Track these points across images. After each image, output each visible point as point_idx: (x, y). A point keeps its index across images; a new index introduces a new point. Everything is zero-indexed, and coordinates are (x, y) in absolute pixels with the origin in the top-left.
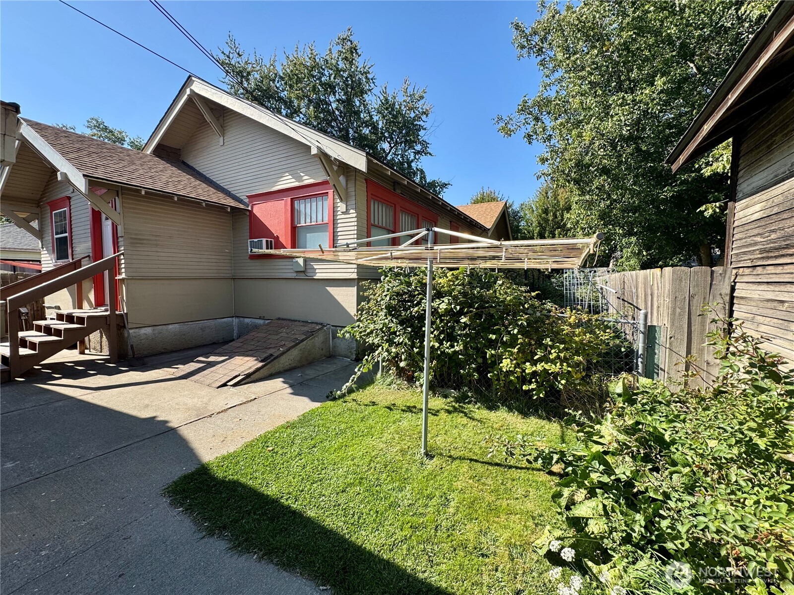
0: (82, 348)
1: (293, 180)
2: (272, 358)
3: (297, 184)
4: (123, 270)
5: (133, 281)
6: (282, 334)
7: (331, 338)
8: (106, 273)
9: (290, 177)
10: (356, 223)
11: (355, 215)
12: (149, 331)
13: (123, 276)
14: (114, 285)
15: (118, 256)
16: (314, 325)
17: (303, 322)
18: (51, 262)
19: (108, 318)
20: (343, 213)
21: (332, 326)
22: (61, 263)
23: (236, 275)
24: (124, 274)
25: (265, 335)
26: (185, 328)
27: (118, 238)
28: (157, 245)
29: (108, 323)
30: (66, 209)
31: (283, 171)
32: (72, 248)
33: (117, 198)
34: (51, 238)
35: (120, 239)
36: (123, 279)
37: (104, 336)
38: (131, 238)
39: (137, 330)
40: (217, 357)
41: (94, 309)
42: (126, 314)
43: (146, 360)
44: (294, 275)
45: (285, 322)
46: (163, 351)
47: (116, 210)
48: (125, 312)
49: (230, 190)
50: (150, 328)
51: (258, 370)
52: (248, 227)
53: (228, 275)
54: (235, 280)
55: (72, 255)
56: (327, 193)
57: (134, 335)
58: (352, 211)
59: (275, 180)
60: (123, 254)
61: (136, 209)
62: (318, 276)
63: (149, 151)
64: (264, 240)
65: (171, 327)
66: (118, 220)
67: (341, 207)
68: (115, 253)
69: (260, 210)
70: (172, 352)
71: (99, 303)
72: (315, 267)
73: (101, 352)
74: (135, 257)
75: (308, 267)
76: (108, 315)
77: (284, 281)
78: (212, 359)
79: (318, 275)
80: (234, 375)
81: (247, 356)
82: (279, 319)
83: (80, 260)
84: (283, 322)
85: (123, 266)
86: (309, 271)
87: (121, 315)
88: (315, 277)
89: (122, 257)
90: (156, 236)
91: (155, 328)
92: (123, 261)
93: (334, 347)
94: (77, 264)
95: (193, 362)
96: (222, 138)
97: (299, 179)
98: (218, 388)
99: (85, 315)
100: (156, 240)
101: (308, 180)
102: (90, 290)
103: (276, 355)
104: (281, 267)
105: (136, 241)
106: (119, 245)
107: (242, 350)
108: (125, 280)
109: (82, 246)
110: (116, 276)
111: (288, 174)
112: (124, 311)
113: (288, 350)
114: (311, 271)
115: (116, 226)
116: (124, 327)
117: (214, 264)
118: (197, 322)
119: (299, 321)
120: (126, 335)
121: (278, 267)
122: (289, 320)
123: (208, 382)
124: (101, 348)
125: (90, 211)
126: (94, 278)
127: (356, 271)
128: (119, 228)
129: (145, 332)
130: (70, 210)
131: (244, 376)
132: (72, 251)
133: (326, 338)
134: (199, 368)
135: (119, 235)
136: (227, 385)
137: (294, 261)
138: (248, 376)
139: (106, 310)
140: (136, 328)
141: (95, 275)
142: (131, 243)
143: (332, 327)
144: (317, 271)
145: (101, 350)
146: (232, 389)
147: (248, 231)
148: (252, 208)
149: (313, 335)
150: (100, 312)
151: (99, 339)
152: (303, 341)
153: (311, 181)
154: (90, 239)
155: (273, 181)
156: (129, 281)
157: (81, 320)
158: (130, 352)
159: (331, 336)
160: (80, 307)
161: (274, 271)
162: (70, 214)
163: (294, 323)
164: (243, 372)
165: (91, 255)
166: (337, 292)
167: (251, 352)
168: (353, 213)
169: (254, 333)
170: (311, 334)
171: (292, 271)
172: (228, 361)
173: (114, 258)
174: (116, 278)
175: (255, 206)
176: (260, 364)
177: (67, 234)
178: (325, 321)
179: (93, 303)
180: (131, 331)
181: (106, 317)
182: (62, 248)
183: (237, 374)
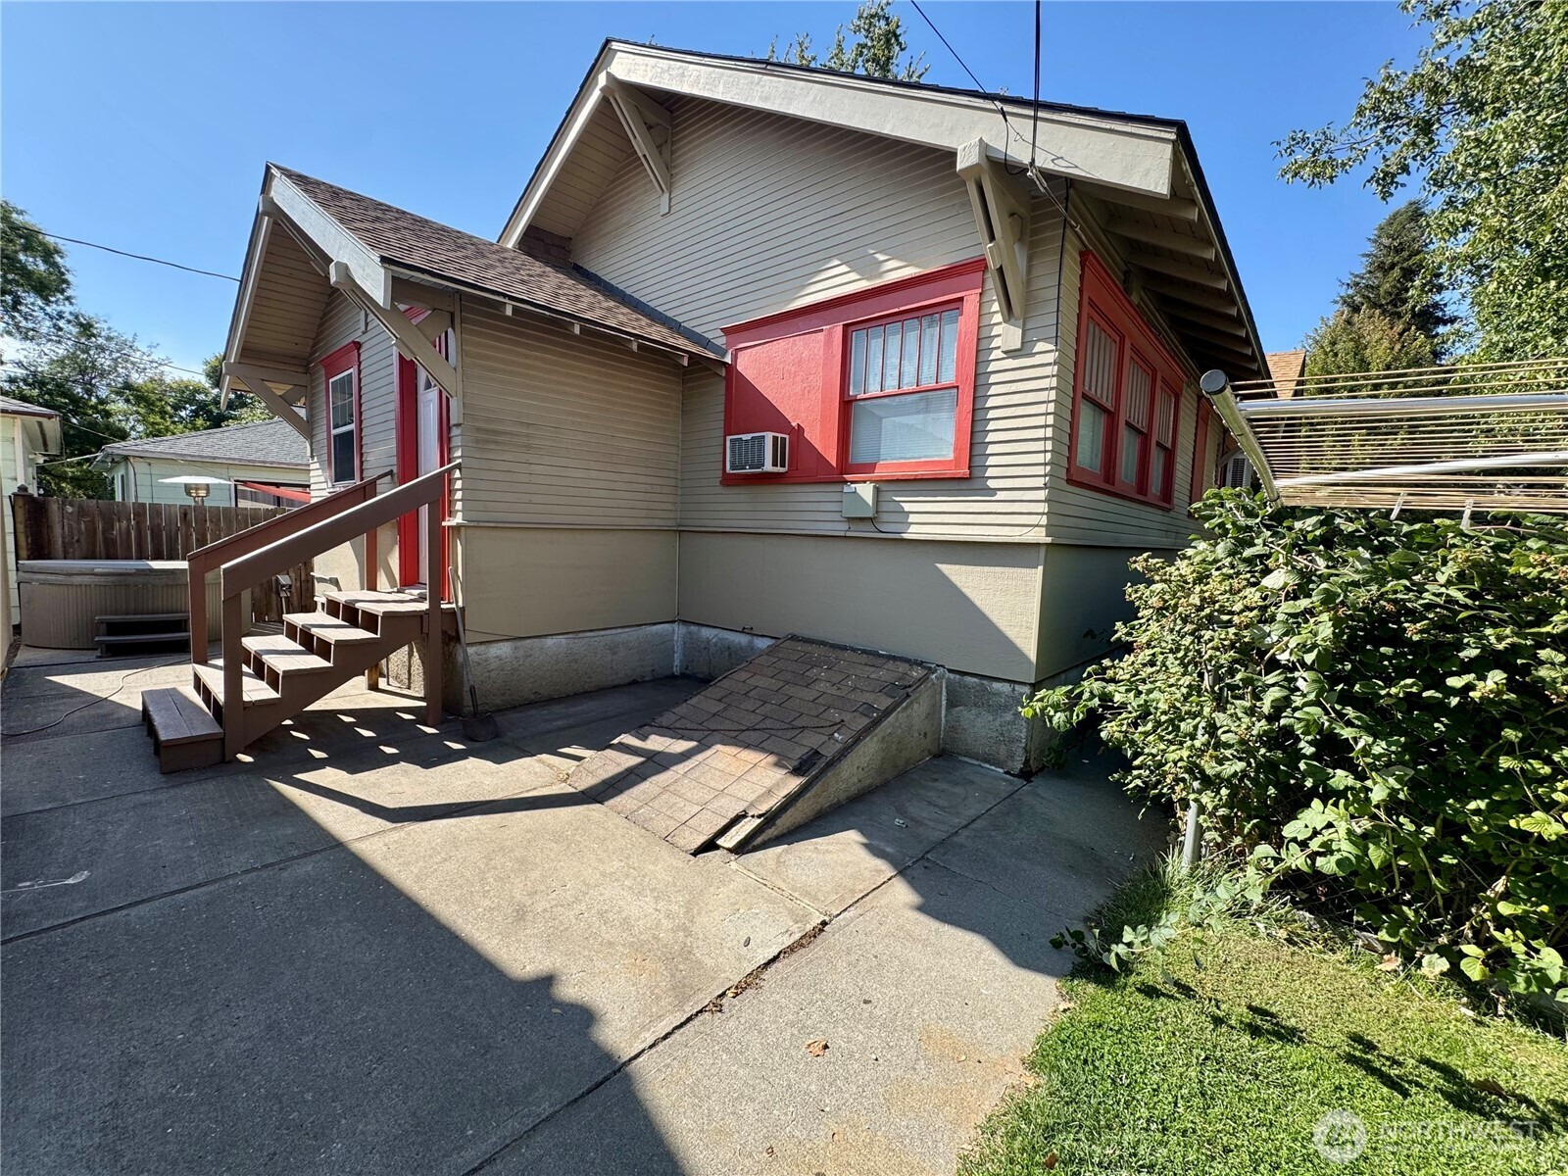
0: (374, 676)
1: (853, 276)
2: (821, 764)
3: (864, 285)
4: (459, 506)
5: (478, 532)
6: (822, 686)
7: (944, 703)
8: (424, 510)
9: (844, 268)
10: (1054, 382)
11: (1051, 358)
12: (504, 650)
13: (458, 519)
14: (440, 539)
15: (450, 471)
16: (902, 667)
17: (864, 652)
18: (324, 486)
19: (425, 617)
20: (1011, 354)
21: (950, 671)
22: (341, 487)
23: (688, 522)
24: (460, 515)
25: (775, 684)
26: (580, 645)
27: (449, 429)
28: (529, 447)
29: (425, 630)
30: (351, 370)
31: (821, 255)
32: (362, 455)
33: (450, 330)
34: (325, 435)
35: (455, 432)
36: (458, 527)
37: (416, 654)
38: (478, 430)
39: (483, 647)
40: (668, 741)
41: (398, 592)
42: (463, 609)
43: (499, 719)
44: (840, 528)
45: (817, 652)
46: (532, 697)
47: (447, 359)
48: (460, 604)
49: (679, 319)
50: (507, 644)
51: (791, 800)
52: (722, 408)
53: (669, 523)
54: (682, 534)
55: (362, 471)
56: (961, 299)
57: (476, 658)
58: (1040, 346)
59: (798, 283)
60: (459, 467)
61: (486, 358)
62: (914, 532)
63: (511, 243)
64: (769, 436)
65: (549, 642)
66: (452, 382)
67: (1006, 335)
68: (442, 465)
69: (754, 363)
70: (551, 700)
71: (409, 579)
72: (907, 507)
73: (409, 688)
74: (485, 475)
75: (884, 507)
76: (426, 612)
77: (812, 542)
78: (656, 743)
79: (912, 529)
80: (732, 815)
81: (747, 746)
82: (794, 638)
83: (373, 482)
84: (809, 648)
85: (459, 495)
86: (884, 517)
87: (452, 612)
88: (905, 536)
89: (457, 474)
90: (528, 425)
91: (519, 643)
92: (458, 485)
93: (953, 729)
94: (367, 490)
95: (611, 747)
96: (667, 195)
97: (870, 268)
98: (695, 854)
99: (379, 609)
100: (527, 436)
101: (896, 271)
102: (391, 550)
103: (828, 752)
104: (805, 507)
105: (487, 437)
106: (453, 444)
107: (728, 725)
108: (463, 530)
109: (379, 452)
110: (444, 520)
111: (837, 262)
112: (457, 603)
113: (857, 740)
114: (892, 517)
115: (448, 399)
116: (457, 639)
117: (641, 496)
118: (602, 633)
119: (854, 650)
120: (460, 658)
121: (799, 507)
122: (823, 643)
123: (662, 825)
124: (409, 679)
125: (395, 360)
126: (399, 523)
127: (1044, 520)
128: (453, 403)
129: (499, 652)
130: (360, 372)
131: (759, 821)
132: (362, 463)
133: (934, 705)
134: (630, 771)
135: (452, 422)
136: (718, 847)
137: (846, 489)
138: (770, 818)
139: (421, 599)
140: (481, 643)
141: (401, 514)
142: (477, 441)
143: (947, 674)
144: (912, 518)
145: (410, 683)
146: (735, 864)
147: (722, 416)
148: (735, 358)
149: (908, 696)
150: (410, 602)
151: (406, 659)
152: (887, 713)
153: (910, 272)
154: (393, 434)
155: (789, 285)
156: (470, 532)
157: (370, 621)
158: (467, 700)
159: (944, 698)
160: (372, 586)
161: (790, 516)
162: (360, 380)
163: (839, 652)
164: (752, 805)
165: (395, 471)
166: (969, 579)
167: (753, 736)
168: (1046, 353)
169: (743, 675)
170: (903, 692)
171: (837, 517)
172: (700, 757)
173: (441, 474)
174: (444, 524)
175: (741, 354)
176: (794, 783)
177: (352, 427)
178: (932, 656)
179: (397, 577)
180: (471, 650)
181: (421, 617)
182: (344, 454)
183: (738, 809)
